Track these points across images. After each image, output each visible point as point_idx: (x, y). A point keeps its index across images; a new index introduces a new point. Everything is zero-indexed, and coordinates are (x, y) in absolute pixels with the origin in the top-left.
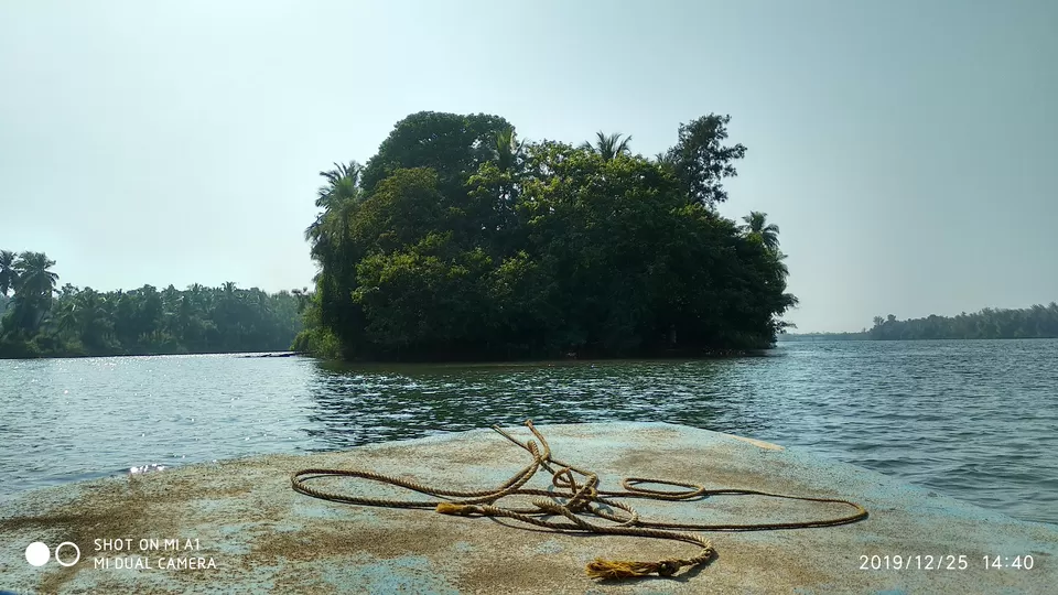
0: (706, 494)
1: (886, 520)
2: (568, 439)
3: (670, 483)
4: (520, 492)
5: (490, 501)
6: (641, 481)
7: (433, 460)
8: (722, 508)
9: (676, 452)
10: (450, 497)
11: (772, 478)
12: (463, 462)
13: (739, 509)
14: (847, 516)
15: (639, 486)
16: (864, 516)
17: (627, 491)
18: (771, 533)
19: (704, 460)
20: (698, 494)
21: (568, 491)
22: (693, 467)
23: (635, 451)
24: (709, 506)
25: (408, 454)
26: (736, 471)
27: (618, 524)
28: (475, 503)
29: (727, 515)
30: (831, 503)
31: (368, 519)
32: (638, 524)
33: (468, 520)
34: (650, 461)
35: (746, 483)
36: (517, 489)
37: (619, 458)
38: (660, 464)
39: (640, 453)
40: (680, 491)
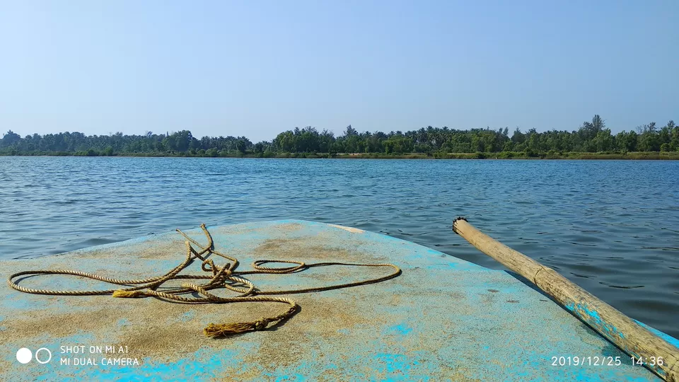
0: (306, 267)
1: (411, 276)
3: (284, 262)
4: (176, 278)
5: (154, 287)
6: (266, 262)
7: (125, 258)
8: (312, 276)
9: (296, 239)
11: (352, 252)
12: (147, 257)
13: (324, 276)
14: (388, 275)
15: (262, 266)
16: (400, 273)
17: (256, 270)
19: (313, 243)
20: (300, 268)
21: (211, 274)
22: (305, 249)
23: (270, 241)
24: (305, 276)
25: (109, 253)
26: (331, 249)
27: (241, 294)
28: (142, 288)
29: (315, 281)
30: (381, 267)
31: (59, 307)
32: (253, 293)
33: (134, 301)
34: (278, 246)
35: (334, 257)
36: (173, 276)
37: (258, 246)
38: (284, 248)
39: (274, 242)
40: (290, 267)
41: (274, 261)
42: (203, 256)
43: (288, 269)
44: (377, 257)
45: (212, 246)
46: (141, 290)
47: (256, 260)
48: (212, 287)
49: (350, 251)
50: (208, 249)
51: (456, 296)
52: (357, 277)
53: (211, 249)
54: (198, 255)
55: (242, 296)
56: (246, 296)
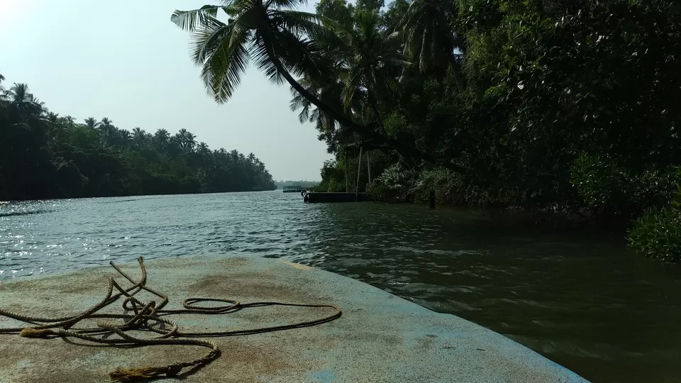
0: (240, 307)
1: (351, 318)
2: (164, 270)
3: (219, 300)
4: (93, 317)
6: (199, 300)
8: (245, 317)
9: (239, 276)
10: (40, 323)
11: (296, 291)
12: (70, 292)
13: (258, 317)
14: (326, 317)
15: (194, 305)
16: (339, 315)
17: (185, 309)
18: (269, 334)
19: (256, 281)
20: (233, 308)
21: (132, 313)
22: (246, 286)
23: (210, 277)
24: (238, 316)
26: (273, 288)
27: (162, 335)
28: (54, 326)
29: (247, 322)
30: (322, 308)
32: (176, 334)
33: (43, 341)
34: (217, 283)
35: (275, 296)
36: (89, 315)
37: (196, 282)
38: (223, 285)
39: (213, 278)
40: (223, 306)
41: (208, 300)
42: (130, 293)
43: (222, 308)
44: (321, 297)
45: (144, 281)
46: (51, 329)
47: (188, 298)
48: (131, 327)
49: (293, 289)
50: (139, 285)
51: (392, 341)
52: (292, 319)
53: (142, 285)
54: (123, 293)
55: (162, 338)
56: (167, 337)
